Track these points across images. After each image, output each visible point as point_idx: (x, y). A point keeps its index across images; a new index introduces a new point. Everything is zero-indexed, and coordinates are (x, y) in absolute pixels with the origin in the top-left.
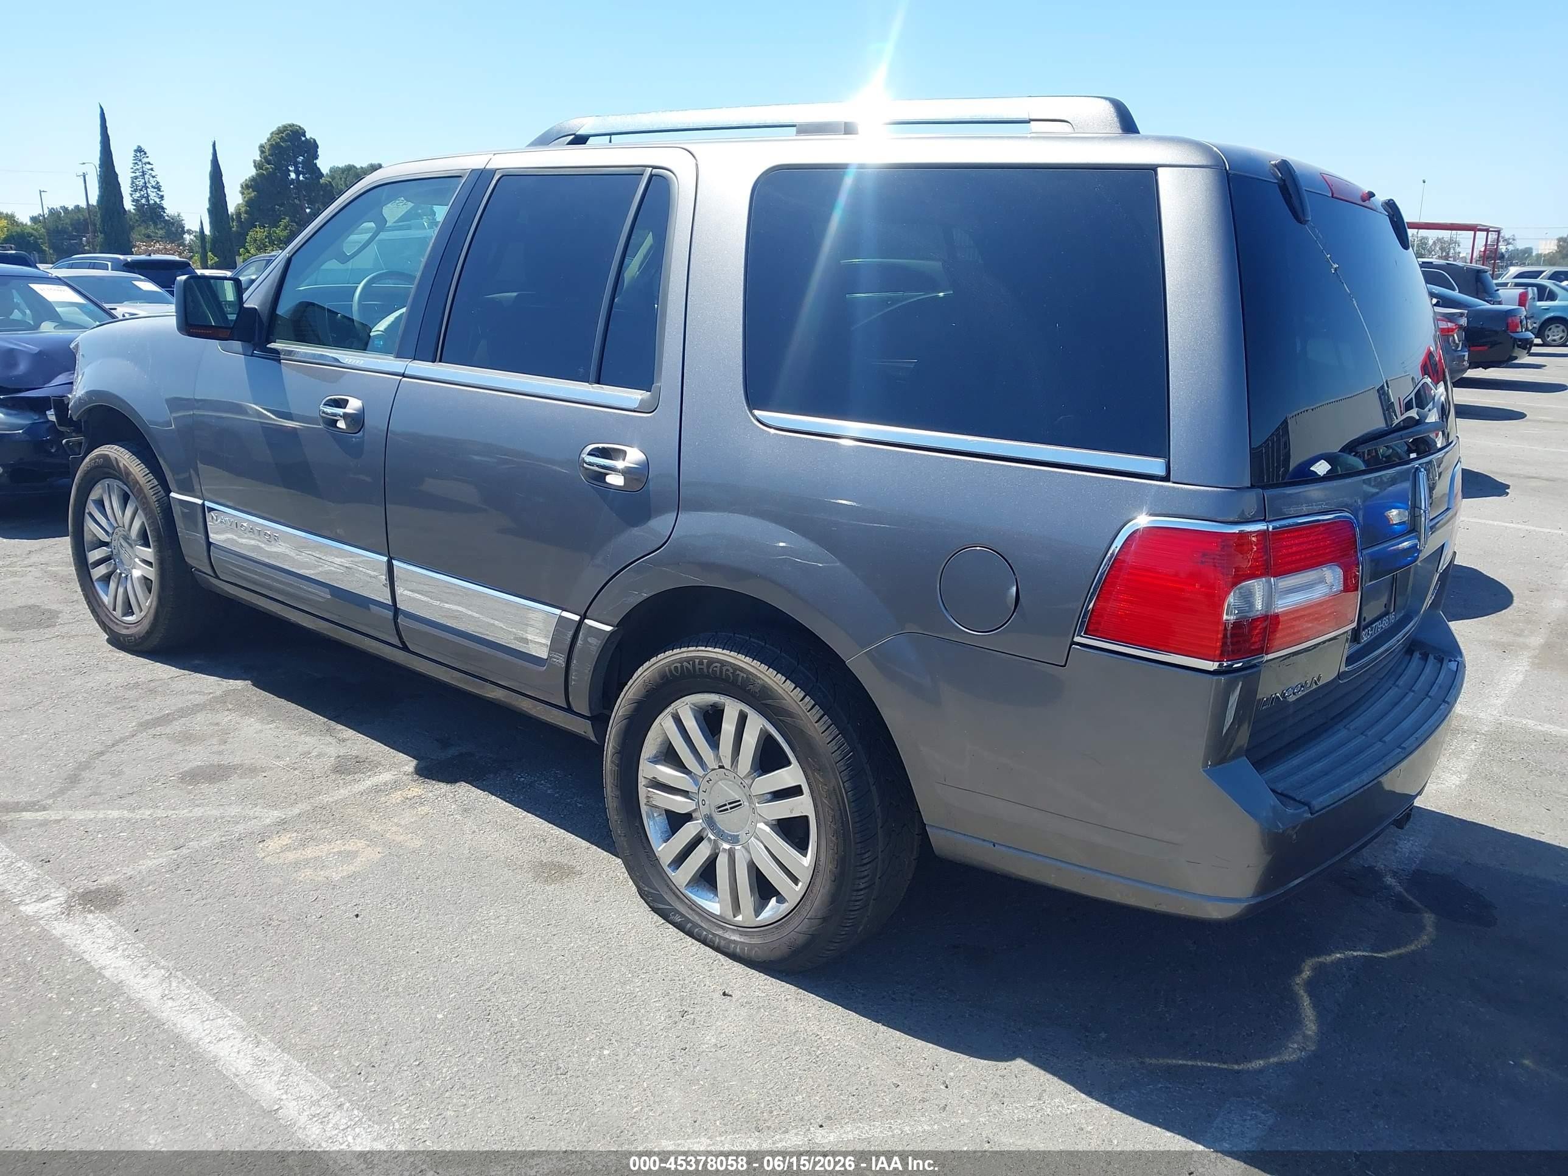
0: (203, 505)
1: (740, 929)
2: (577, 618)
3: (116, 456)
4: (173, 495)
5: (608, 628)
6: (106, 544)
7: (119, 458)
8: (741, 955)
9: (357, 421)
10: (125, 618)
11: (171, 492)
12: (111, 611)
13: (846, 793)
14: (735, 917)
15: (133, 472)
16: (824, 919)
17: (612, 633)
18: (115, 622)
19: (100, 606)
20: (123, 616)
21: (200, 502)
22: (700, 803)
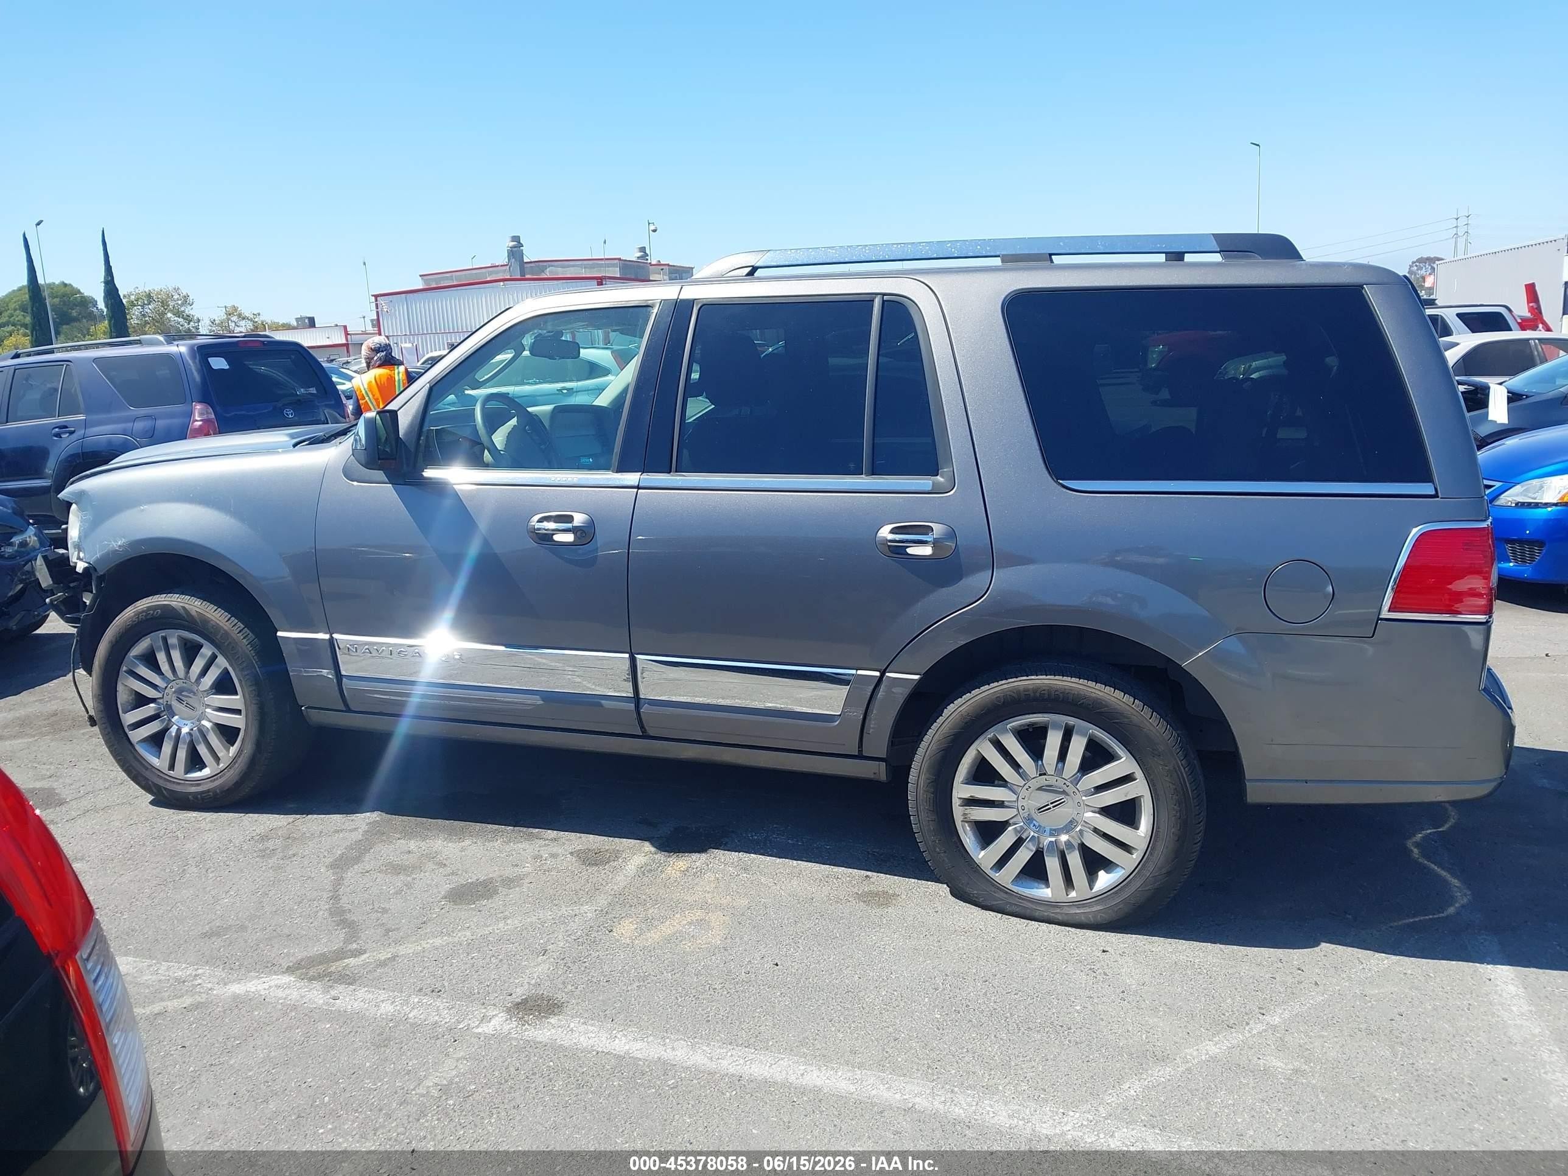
0: (331, 639)
1: (1074, 903)
2: (877, 674)
3: (181, 604)
4: (279, 634)
5: (917, 677)
6: (153, 700)
7: (187, 606)
8: (1088, 922)
9: (584, 534)
10: (188, 776)
11: (277, 631)
12: (166, 771)
13: (1184, 769)
14: (1067, 895)
15: (213, 618)
16: (1169, 873)
17: (920, 680)
18: (174, 782)
19: (147, 769)
20: (186, 773)
21: (323, 636)
22: (1020, 808)
